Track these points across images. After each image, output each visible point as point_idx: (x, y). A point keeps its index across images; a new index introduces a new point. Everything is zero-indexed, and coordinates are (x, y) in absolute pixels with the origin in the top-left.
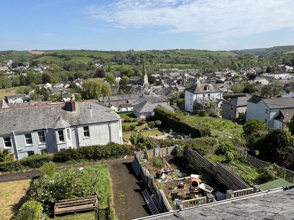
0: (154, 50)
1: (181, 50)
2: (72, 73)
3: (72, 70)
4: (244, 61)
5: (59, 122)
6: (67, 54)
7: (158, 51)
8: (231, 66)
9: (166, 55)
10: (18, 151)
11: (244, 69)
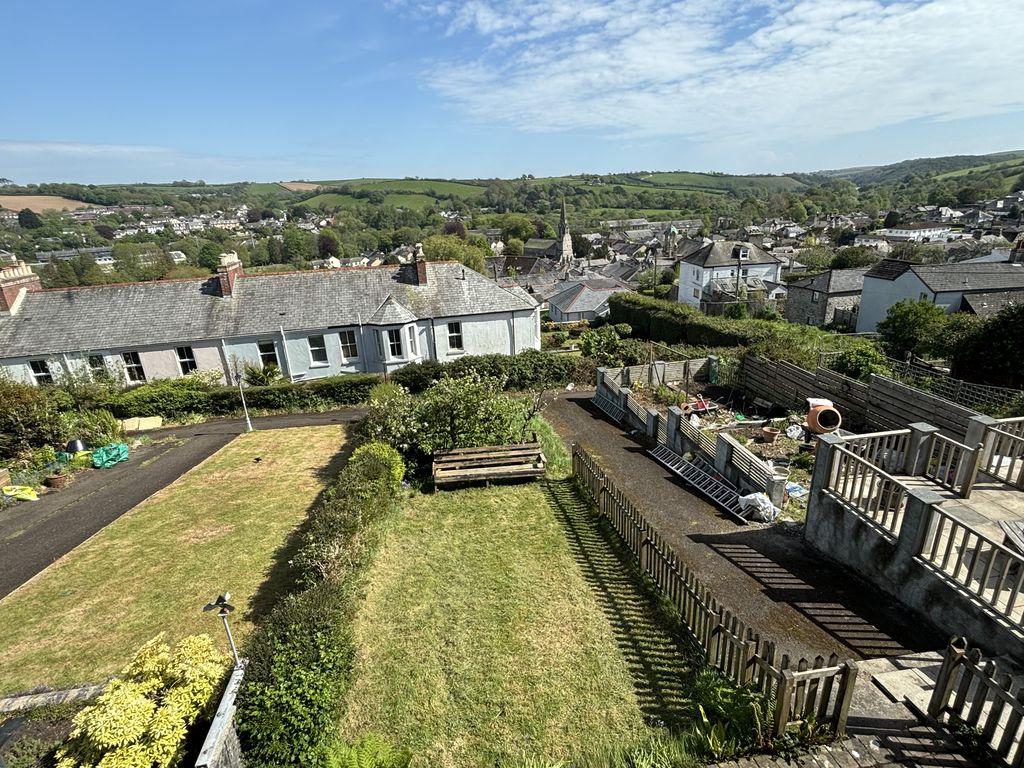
0: (586, 173)
1: (653, 173)
2: (387, 234)
3: (385, 227)
4: (820, 199)
5: (388, 308)
6: (371, 189)
7: (595, 177)
8: (788, 211)
9: (615, 186)
10: (294, 377)
11: (824, 219)
